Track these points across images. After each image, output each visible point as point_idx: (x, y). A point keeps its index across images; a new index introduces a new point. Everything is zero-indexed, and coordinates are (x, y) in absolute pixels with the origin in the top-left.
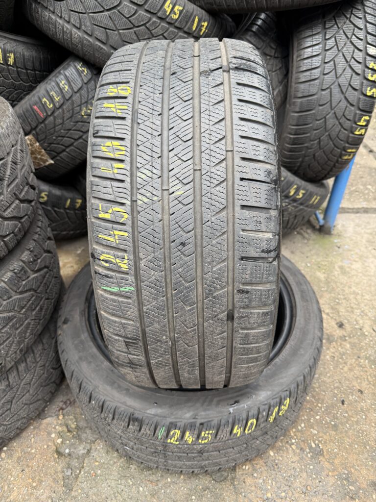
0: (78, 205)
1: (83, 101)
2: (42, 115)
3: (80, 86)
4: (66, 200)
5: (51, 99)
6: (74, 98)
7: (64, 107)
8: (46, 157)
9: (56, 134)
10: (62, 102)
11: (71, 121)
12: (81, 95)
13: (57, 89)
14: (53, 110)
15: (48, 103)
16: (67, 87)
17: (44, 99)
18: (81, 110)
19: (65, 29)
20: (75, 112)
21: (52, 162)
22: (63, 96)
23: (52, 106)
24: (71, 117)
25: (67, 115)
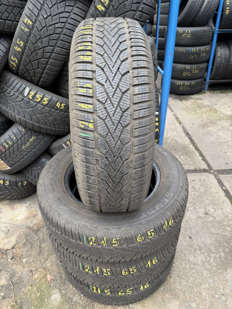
0: (25, 184)
1: (23, 143)
2: (4, 150)
3: (21, 136)
4: (19, 183)
5: (8, 144)
6: (18, 142)
7: (14, 146)
8: (7, 166)
9: (11, 157)
10: (13, 144)
11: (18, 152)
12: (21, 141)
13: (10, 139)
14: (8, 148)
15: (6, 145)
16: (15, 138)
17: (4, 144)
18: (22, 147)
19: (12, 115)
20: (19, 148)
21: (10, 168)
22: (13, 142)
23: (8, 146)
24: (18, 150)
25: (15, 149)
